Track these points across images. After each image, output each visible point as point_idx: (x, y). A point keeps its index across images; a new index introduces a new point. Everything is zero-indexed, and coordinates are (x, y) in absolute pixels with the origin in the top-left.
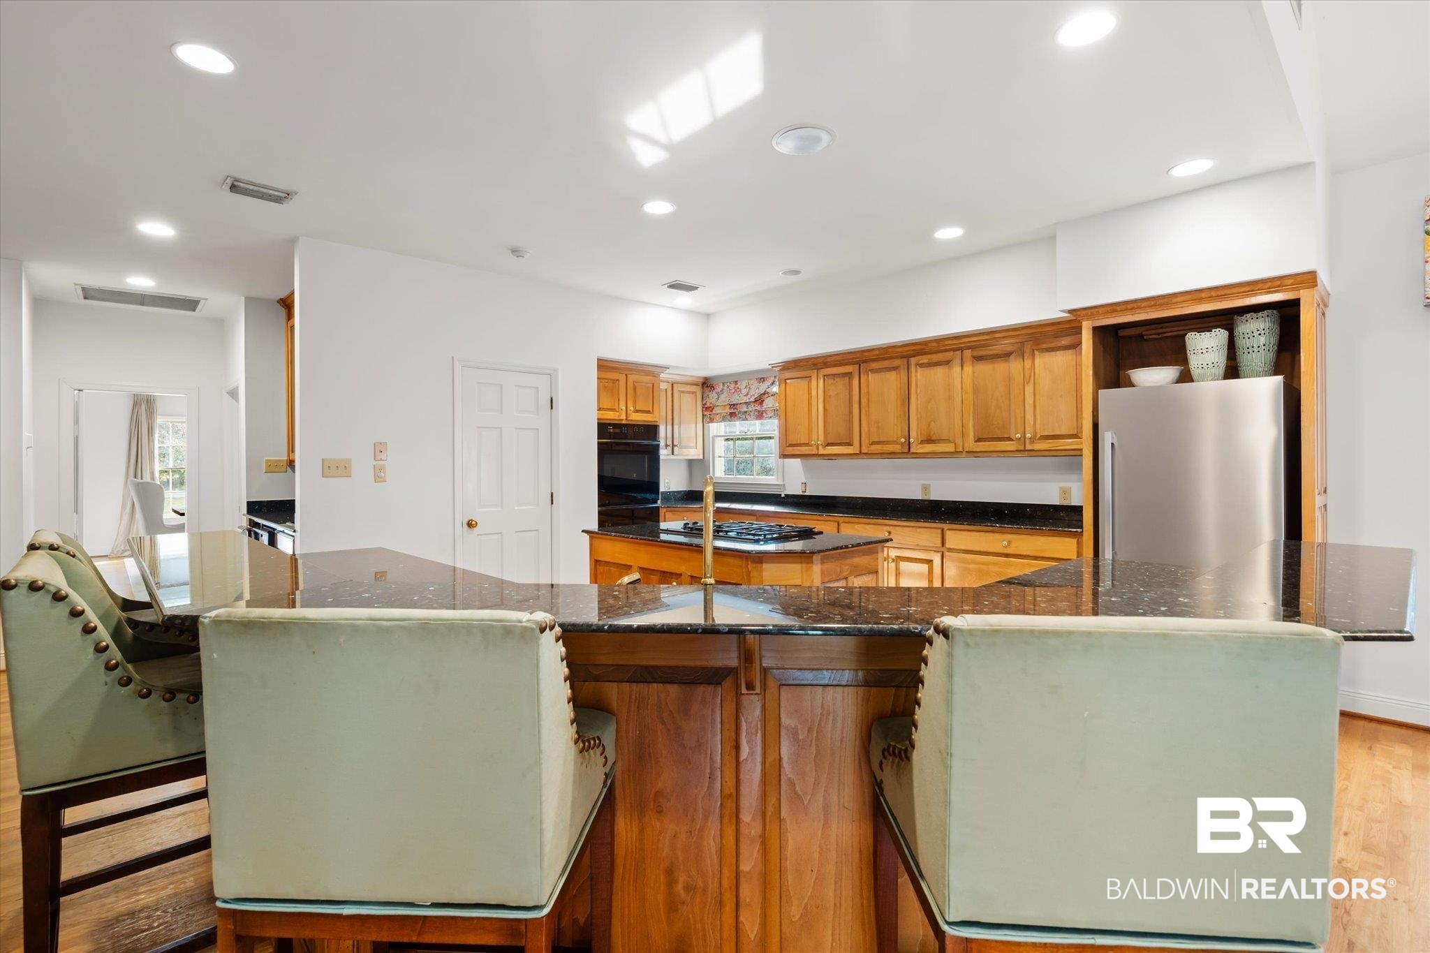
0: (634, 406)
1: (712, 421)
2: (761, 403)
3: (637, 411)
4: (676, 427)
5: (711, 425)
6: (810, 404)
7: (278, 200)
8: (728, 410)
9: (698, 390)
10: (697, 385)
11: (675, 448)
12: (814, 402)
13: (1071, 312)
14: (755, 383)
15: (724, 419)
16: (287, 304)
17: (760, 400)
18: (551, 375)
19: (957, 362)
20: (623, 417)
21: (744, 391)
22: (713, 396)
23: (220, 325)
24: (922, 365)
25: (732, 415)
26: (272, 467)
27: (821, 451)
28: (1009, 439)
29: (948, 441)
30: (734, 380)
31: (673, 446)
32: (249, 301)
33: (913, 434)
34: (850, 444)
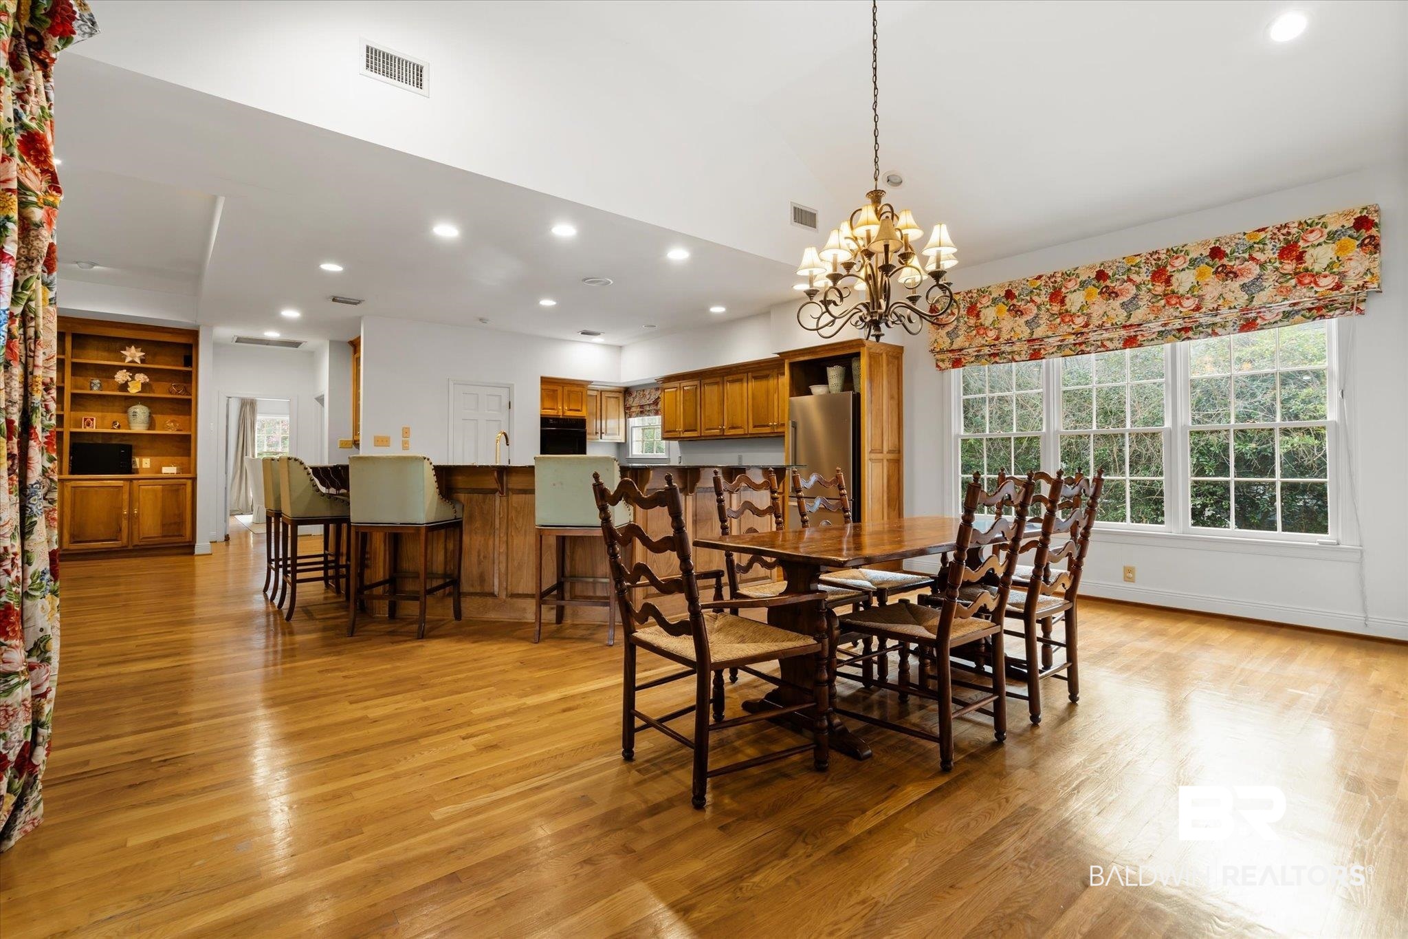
0: (568, 406)
1: (630, 417)
2: (657, 405)
3: (571, 410)
4: (603, 422)
5: (631, 419)
6: (676, 405)
7: (355, 304)
8: (639, 409)
9: (621, 396)
10: (620, 392)
11: (603, 435)
12: (678, 404)
13: (778, 354)
14: (653, 391)
15: (637, 416)
16: (355, 345)
17: (656, 402)
18: (510, 388)
19: (745, 379)
20: (561, 413)
21: (648, 397)
22: (630, 401)
23: (312, 355)
24: (729, 382)
25: (642, 412)
26: (344, 445)
27: (682, 435)
28: (768, 426)
29: (741, 427)
30: (642, 388)
31: (602, 433)
32: (332, 343)
33: (726, 423)
34: (695, 430)
